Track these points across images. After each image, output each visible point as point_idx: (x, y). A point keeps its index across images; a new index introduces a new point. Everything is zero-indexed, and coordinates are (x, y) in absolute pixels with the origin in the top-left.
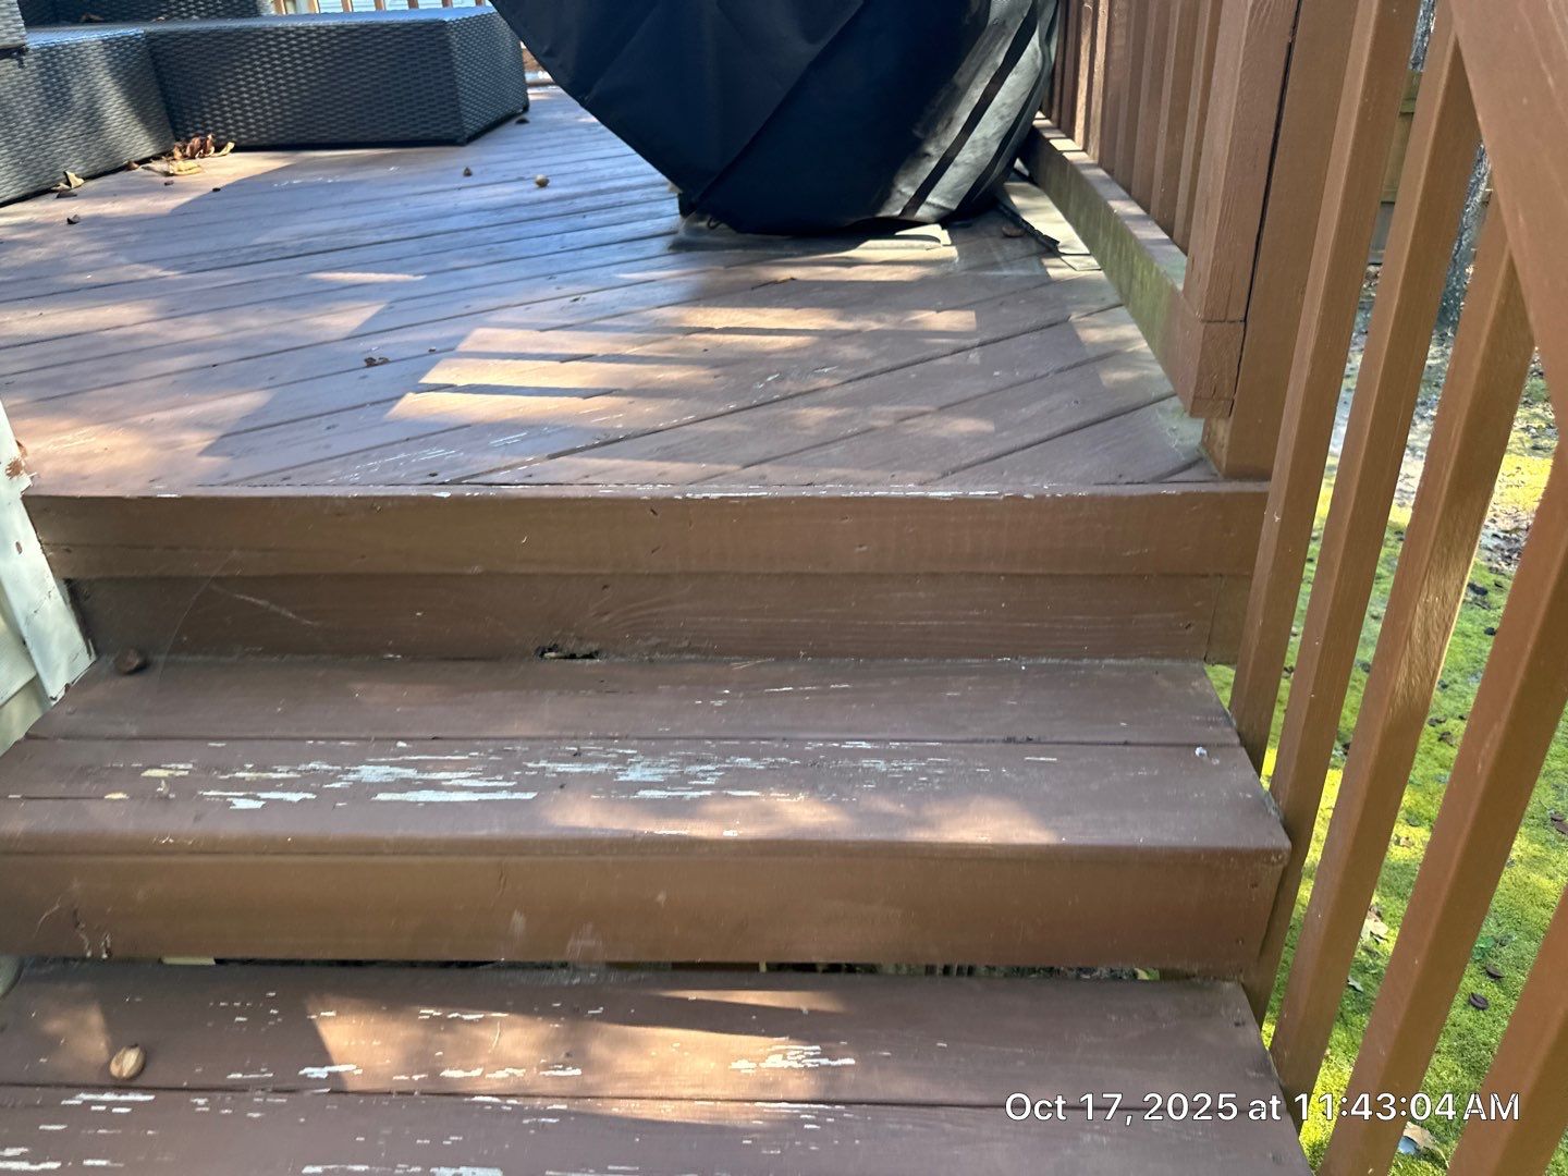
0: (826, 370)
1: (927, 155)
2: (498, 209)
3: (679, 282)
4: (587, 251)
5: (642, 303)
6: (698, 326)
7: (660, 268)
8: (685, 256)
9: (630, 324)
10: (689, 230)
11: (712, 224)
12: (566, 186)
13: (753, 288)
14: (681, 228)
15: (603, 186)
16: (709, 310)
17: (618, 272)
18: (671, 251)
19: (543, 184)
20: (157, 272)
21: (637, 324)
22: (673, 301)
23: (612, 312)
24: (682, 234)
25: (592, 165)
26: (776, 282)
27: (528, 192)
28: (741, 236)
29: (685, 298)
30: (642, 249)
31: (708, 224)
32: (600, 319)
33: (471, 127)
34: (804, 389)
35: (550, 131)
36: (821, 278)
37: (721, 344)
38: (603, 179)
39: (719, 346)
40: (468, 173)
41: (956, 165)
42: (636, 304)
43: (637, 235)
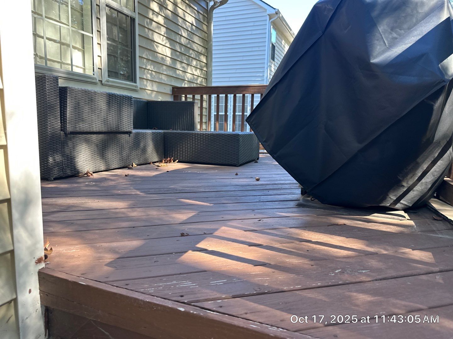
0: (364, 271)
1: (403, 186)
2: (242, 186)
3: (299, 219)
4: (267, 203)
5: (284, 225)
6: (305, 238)
7: (292, 212)
8: (302, 209)
9: (278, 233)
10: (304, 200)
11: (313, 199)
12: (265, 181)
13: (328, 226)
14: (301, 199)
15: (276, 182)
16: (310, 232)
17: (277, 212)
18: (297, 207)
19: (258, 180)
20: (138, 193)
21: (281, 234)
22: (296, 226)
23: (272, 227)
24: (301, 201)
25: (274, 176)
26: (337, 225)
27: (253, 182)
28: (323, 204)
29: (301, 226)
30: (287, 205)
31: (311, 199)
32: (267, 229)
33: (241, 162)
34: (354, 281)
35: (264, 165)
36: (357, 226)
37: (315, 249)
38: (277, 180)
39: (314, 249)
40: (237, 175)
41: (413, 191)
42: (281, 225)
43: (285, 200)
